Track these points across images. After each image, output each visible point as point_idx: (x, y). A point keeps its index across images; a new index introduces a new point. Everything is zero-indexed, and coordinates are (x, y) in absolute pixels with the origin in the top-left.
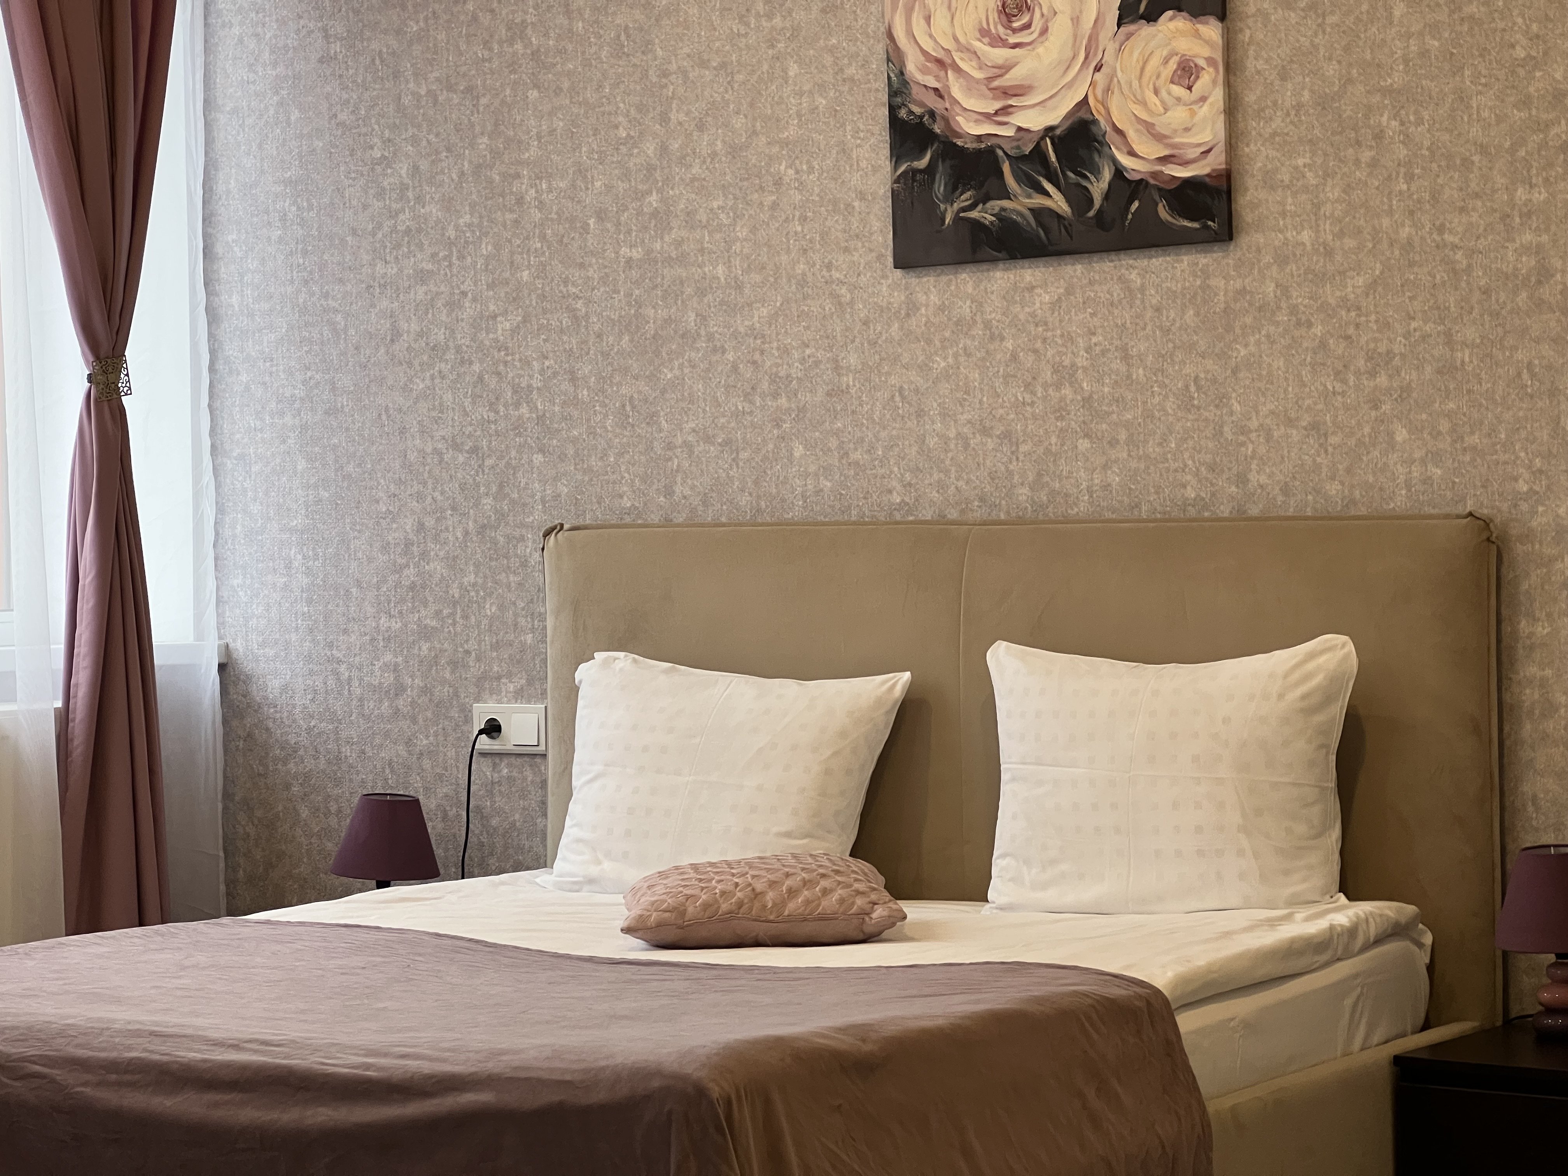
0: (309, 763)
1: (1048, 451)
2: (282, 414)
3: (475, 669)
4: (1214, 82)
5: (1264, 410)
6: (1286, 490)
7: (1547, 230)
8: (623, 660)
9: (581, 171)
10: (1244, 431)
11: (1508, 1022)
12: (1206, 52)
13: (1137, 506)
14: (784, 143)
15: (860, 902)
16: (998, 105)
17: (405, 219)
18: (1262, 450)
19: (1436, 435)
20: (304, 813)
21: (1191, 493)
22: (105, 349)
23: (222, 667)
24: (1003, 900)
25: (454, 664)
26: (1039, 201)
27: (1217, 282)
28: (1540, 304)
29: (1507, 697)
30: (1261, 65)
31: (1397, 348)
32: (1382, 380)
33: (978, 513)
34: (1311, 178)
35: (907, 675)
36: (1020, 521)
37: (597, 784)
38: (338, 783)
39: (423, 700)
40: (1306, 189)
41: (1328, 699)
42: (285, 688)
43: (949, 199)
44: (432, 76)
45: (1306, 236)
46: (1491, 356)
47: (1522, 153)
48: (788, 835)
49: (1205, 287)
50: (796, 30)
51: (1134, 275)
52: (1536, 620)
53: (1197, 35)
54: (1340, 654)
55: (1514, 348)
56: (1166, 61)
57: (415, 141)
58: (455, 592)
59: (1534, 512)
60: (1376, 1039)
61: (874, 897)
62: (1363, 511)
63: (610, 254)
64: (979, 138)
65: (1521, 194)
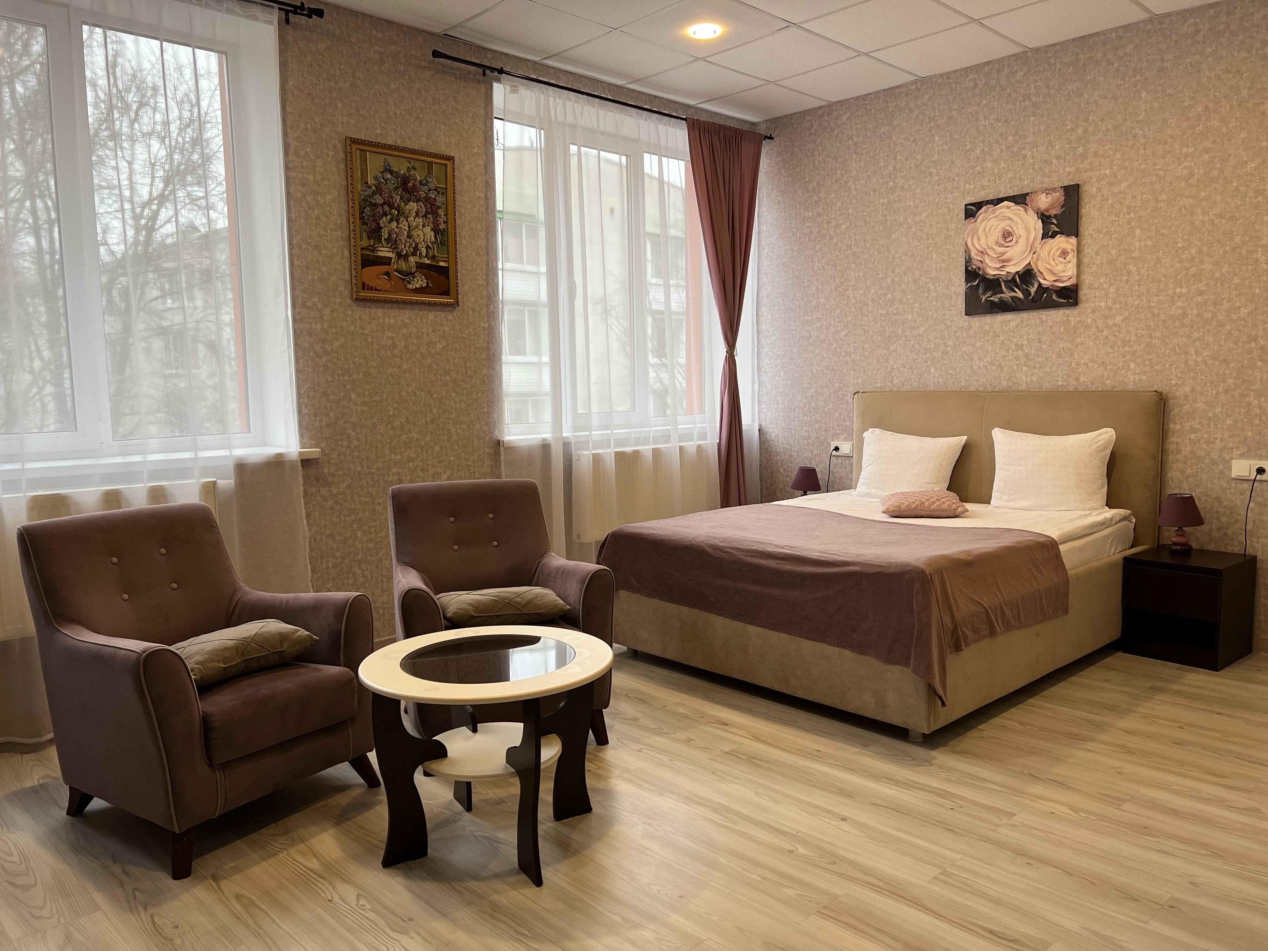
0: (783, 457)
1: (1013, 370)
2: (777, 359)
3: (831, 432)
4: (1073, 257)
5: (1086, 358)
6: (1092, 383)
7: (1186, 301)
8: (878, 431)
9: (867, 288)
10: (1079, 364)
11: (1159, 546)
12: (1071, 247)
13: (1042, 387)
14: (931, 278)
15: (954, 506)
16: (1001, 265)
17: (814, 303)
18: (1085, 370)
19: (1145, 366)
20: (782, 470)
21: (1060, 383)
22: (731, 343)
23: (759, 430)
24: (996, 505)
25: (826, 431)
26: (1013, 294)
27: (1072, 319)
28: (1183, 325)
29: (1164, 447)
30: (1089, 251)
31: (1133, 339)
32: (1127, 349)
33: (989, 389)
34: (1105, 286)
35: (966, 437)
36: (1003, 391)
37: (870, 467)
38: (791, 462)
39: (817, 440)
40: (1103, 289)
41: (1106, 448)
42: (776, 436)
43: (984, 294)
44: (823, 261)
45: (1103, 304)
46: (1164, 341)
47: (1179, 277)
48: (928, 483)
49: (1067, 320)
50: (936, 244)
51: (1044, 317)
52: (1176, 424)
53: (1068, 242)
54: (1110, 434)
55: (1173, 339)
56: (1057, 250)
57: (817, 280)
58: (826, 410)
59: (1177, 390)
60: (1117, 551)
61: (958, 504)
62: (1118, 389)
63: (876, 312)
64: (994, 275)
65: (1178, 290)
